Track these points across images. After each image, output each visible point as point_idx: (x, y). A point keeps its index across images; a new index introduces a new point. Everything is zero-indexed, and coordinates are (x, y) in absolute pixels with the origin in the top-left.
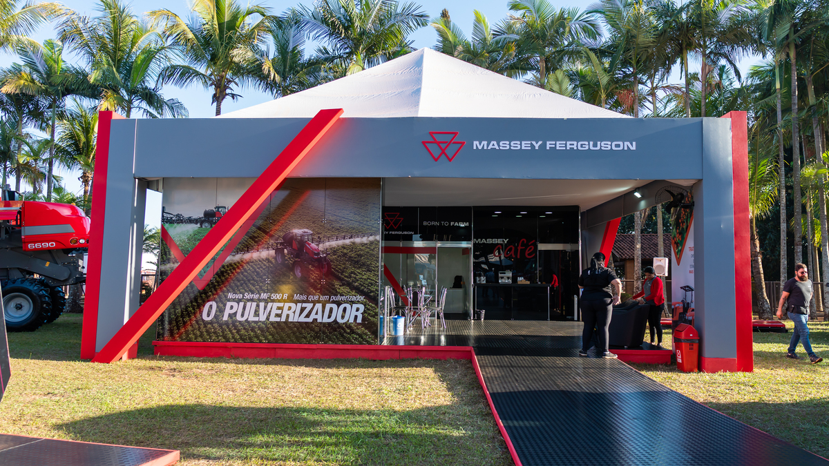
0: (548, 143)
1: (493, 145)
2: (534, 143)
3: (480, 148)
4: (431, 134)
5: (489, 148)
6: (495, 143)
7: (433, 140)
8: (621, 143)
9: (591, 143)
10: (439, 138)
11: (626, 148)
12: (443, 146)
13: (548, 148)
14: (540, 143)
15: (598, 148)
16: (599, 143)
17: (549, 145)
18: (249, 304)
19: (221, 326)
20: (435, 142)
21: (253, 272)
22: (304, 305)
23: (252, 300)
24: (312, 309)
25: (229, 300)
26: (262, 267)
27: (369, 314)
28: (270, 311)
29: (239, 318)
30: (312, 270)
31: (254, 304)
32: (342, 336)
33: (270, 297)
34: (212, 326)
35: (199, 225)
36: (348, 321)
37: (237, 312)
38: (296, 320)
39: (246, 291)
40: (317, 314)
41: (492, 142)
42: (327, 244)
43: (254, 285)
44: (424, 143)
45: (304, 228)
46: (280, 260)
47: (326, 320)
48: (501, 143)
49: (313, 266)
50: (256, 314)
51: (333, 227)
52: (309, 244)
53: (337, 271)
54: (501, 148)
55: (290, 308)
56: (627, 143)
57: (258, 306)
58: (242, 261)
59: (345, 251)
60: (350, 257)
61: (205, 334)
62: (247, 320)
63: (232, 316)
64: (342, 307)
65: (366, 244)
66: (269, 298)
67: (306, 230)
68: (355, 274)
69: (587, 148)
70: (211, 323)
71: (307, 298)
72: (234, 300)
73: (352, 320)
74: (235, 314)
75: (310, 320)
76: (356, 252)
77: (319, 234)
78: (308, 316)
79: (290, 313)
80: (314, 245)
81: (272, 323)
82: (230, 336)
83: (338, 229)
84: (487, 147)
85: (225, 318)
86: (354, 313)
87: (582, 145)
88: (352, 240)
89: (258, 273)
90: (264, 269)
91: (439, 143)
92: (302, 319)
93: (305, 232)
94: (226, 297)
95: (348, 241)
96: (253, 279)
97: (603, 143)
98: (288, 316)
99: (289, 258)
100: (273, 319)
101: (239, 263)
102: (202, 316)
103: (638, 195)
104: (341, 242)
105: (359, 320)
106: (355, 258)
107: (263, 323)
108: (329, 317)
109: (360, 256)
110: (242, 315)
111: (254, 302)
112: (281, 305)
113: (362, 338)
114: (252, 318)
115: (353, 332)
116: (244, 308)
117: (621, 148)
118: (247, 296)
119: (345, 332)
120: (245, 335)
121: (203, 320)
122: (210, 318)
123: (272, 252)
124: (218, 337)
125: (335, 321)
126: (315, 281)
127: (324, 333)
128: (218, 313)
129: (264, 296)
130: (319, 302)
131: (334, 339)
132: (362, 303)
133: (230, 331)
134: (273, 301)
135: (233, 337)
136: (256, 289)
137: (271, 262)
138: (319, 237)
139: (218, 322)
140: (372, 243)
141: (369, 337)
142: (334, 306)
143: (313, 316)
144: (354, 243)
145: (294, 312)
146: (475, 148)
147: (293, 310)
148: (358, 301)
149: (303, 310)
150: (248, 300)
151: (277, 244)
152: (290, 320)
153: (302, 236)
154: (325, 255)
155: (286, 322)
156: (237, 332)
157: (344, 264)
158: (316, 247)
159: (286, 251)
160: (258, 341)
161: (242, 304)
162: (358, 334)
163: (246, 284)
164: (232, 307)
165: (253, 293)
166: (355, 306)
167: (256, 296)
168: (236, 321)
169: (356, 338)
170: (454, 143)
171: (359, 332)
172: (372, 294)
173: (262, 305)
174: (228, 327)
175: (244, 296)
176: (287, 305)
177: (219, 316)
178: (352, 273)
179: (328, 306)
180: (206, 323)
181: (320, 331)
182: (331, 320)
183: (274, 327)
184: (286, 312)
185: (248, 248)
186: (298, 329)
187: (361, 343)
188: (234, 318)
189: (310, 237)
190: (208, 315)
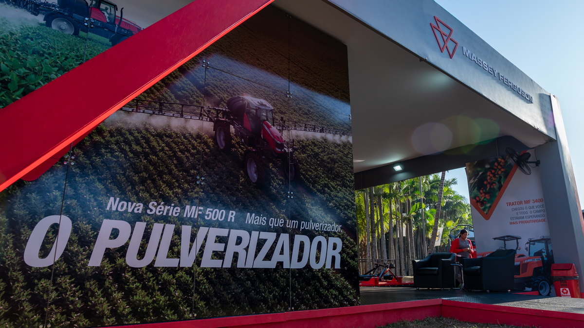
18: (157, 227)
19: (80, 281)
21: (170, 157)
22: (264, 235)
23: (166, 219)
24: (275, 242)
25: (109, 216)
26: (188, 151)
27: (348, 254)
28: (203, 246)
29: (132, 260)
30: (273, 173)
31: (170, 228)
32: (318, 293)
33: (204, 214)
34: (54, 283)
35: (40, 18)
36: (324, 266)
37: (126, 245)
38: (249, 265)
39: (152, 197)
40: (282, 253)
42: (294, 132)
43: (170, 186)
45: (260, 96)
46: (222, 144)
47: (296, 265)
49: (275, 166)
50: (174, 251)
51: (300, 109)
52: (269, 127)
53: (307, 179)
55: (239, 241)
57: (178, 232)
58: (147, 130)
59: (316, 150)
60: (323, 161)
61: (27, 307)
62: (151, 267)
63: (113, 255)
65: (339, 145)
66: (201, 216)
67: (264, 102)
68: (329, 188)
70: (51, 273)
71: (267, 221)
72: (121, 216)
73: (328, 266)
74: (123, 250)
75: (272, 264)
76: (328, 154)
77: (282, 113)
78: (268, 257)
79: (240, 249)
80: (275, 129)
81: (206, 272)
82: (106, 308)
83: (306, 114)
85: (96, 260)
86: (331, 252)
88: (323, 134)
89: (180, 162)
90: (192, 155)
92: (260, 263)
93: (262, 105)
94: (101, 206)
95: (318, 135)
96: (170, 173)
98: (236, 256)
99: (238, 143)
100: (208, 262)
101: (140, 132)
102: (21, 254)
104: (310, 134)
105: (338, 266)
106: (328, 163)
107: (189, 271)
108: (300, 259)
109: (333, 161)
110: (141, 254)
111: (169, 222)
112: (223, 232)
113: (342, 296)
114: (164, 261)
115: (331, 286)
116: (147, 236)
118: (156, 208)
119: (322, 285)
120: (146, 304)
121: (24, 268)
122: (49, 261)
123: (208, 126)
124: (68, 313)
125: (308, 266)
126: (278, 192)
127: (294, 289)
128: (75, 248)
129: (192, 211)
130: (284, 230)
131: (308, 300)
132: (339, 236)
133: (107, 295)
134: (209, 224)
135: (114, 312)
136: (176, 194)
137: (206, 143)
138: (282, 119)
139: (72, 273)
140: (345, 145)
141: (351, 294)
142: (305, 239)
143: (276, 257)
144: (325, 140)
145: (247, 249)
147: (244, 244)
148: (335, 233)
149: (261, 243)
150: (158, 219)
151: (218, 111)
152: (240, 264)
153: (258, 109)
154: (291, 150)
155: (233, 270)
156: (126, 298)
157: (316, 170)
158: (279, 134)
159: (232, 129)
160: (175, 317)
161: (140, 227)
162: (337, 289)
163: (154, 181)
164: (115, 234)
165: (167, 202)
166: (332, 240)
167: (174, 211)
168: (124, 268)
169: (335, 295)
171: (338, 284)
172: (349, 222)
173: (186, 230)
174: (101, 285)
175: (146, 207)
176: (235, 233)
177: (77, 254)
178: (326, 185)
179: (298, 238)
180: (32, 276)
181: (288, 285)
182: (302, 265)
183: (210, 282)
184: (232, 248)
185: (161, 105)
186: (253, 283)
187: (342, 305)
188: (119, 261)
189: (270, 115)
190: (44, 252)
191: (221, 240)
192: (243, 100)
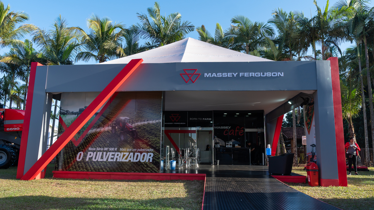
0: (240, 73)
1: (214, 75)
2: (234, 74)
3: (208, 76)
4: (184, 70)
5: (212, 76)
6: (215, 74)
7: (185, 73)
8: (276, 73)
9: (262, 73)
10: (188, 72)
11: (279, 76)
12: (190, 76)
13: (240, 76)
14: (237, 73)
15: (265, 76)
16: (265, 73)
17: (241, 74)
18: (98, 153)
19: (85, 163)
20: (186, 74)
21: (101, 138)
22: (125, 153)
23: (100, 151)
24: (129, 155)
25: (89, 151)
26: (105, 135)
27: (156, 158)
28: (108, 157)
29: (93, 160)
30: (129, 137)
31: (101, 153)
32: (143, 168)
33: (109, 149)
34: (81, 163)
35: (76, 115)
36: (146, 161)
37: (93, 157)
38: (120, 161)
39: (97, 147)
40: (131, 157)
41: (214, 74)
42: (136, 124)
43: (101, 144)
44: (181, 75)
45: (125, 116)
46: (114, 132)
47: (135, 161)
48: (218, 74)
49: (129, 135)
50: (102, 158)
51: (139, 116)
52: (128, 124)
53: (141, 137)
54: (218, 76)
55: (118, 155)
56: (279, 73)
57: (103, 154)
58: (96, 132)
59: (145, 127)
60: (147, 130)
61: (77, 167)
62: (97, 161)
63: (90, 159)
64: (143, 154)
65: (155, 124)
66: (108, 150)
67: (126, 117)
68: (149, 138)
69: (259, 76)
70: (80, 162)
71: (126, 150)
72: (91, 151)
73: (147, 161)
74: (92, 157)
75: (127, 161)
76: (150, 127)
77: (132, 119)
78: (126, 159)
79: (118, 157)
80: (130, 125)
81: (109, 162)
82: (89, 168)
83: (141, 117)
84: (211, 76)
85: (87, 160)
86: (148, 157)
87: (257, 74)
88: (148, 122)
89: (103, 138)
90: (106, 136)
91: (188, 74)
92: (124, 160)
93: (126, 118)
94: (88, 149)
95: (146, 123)
96: (101, 141)
97: (267, 73)
98: (117, 159)
99: (118, 131)
100: (110, 160)
101: (94, 133)
102: (76, 159)
103: (290, 103)
104: (143, 123)
105: (151, 161)
106: (149, 130)
107: (105, 162)
108: (137, 159)
109: (152, 129)
110: (95, 158)
111: (101, 152)
112: (114, 153)
113: (152, 170)
114: (100, 160)
115: (148, 166)
116: (96, 155)
117: (276, 75)
118: (98, 149)
119: (144, 166)
120: (97, 168)
121: (77, 161)
123: (110, 128)
124: (83, 169)
125: (139, 161)
126: (130, 142)
127: (134, 167)
128: (84, 157)
129: (106, 149)
130: (132, 152)
131: (139, 170)
132: (152, 153)
133: (89, 166)
134: (110, 151)
135: (91, 169)
136: (102, 146)
137: (109, 133)
138: (132, 121)
139: (84, 162)
140: (157, 123)
141: (156, 169)
142: (139, 154)
143: (129, 159)
144: (149, 123)
145: (120, 157)
146: (205, 76)
147: (119, 156)
148: (151, 152)
149: (124, 155)
150: (98, 151)
151: (113, 124)
152: (118, 160)
153: (124, 120)
154: (135, 129)
155: (116, 162)
156: (93, 167)
157: (144, 134)
158: (131, 125)
159: (117, 127)
160: (102, 171)
161: (95, 153)
162: (150, 168)
163: (98, 143)
164: (90, 155)
165: (100, 148)
166: (149, 154)
167: (102, 149)
168: (92, 161)
169: (149, 170)
170: (195, 74)
171: (151, 166)
172: (157, 148)
173: (105, 153)
174: (88, 164)
175: (96, 149)
176: (117, 153)
177: (84, 159)
178: (148, 138)
179: (136, 154)
180: (78, 162)
181: (132, 166)
182: (137, 161)
183: (110, 164)
184: (116, 157)
185: (99, 126)
186: (121, 165)
187: (151, 172)
188: (91, 160)
189: (128, 121)
190: (79, 158)
191: (113, 155)
192: (120, 119)
